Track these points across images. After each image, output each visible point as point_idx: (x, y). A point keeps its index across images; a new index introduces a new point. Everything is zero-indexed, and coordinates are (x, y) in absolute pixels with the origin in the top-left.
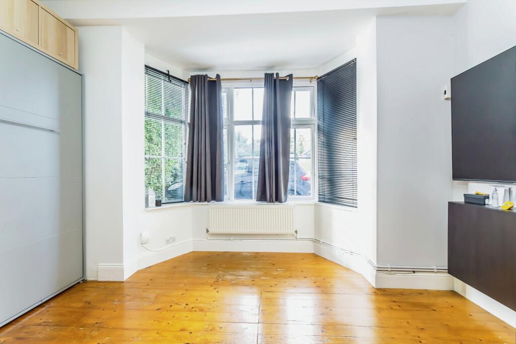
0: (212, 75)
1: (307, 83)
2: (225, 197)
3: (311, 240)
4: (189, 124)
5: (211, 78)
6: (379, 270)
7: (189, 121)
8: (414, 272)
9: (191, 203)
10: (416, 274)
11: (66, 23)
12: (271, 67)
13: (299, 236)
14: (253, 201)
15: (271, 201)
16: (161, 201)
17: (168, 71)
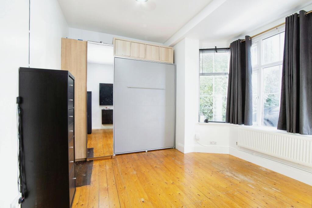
5: (243, 40)
14: (275, 129)
16: (208, 120)
17: (216, 47)
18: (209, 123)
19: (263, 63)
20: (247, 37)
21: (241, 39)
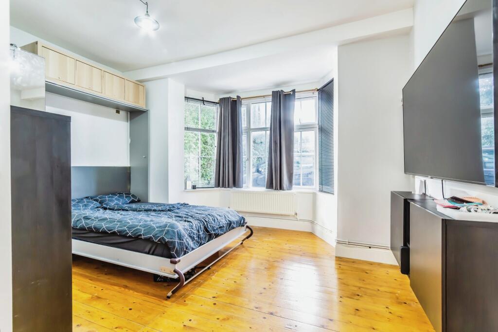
0: (234, 96)
1: (310, 94)
2: (244, 185)
3: (308, 221)
4: (218, 133)
5: (234, 99)
6: (339, 242)
7: (218, 131)
8: (370, 247)
9: (219, 188)
10: (371, 249)
11: (138, 83)
12: (278, 85)
13: (298, 217)
14: (264, 189)
15: (276, 189)
16: (195, 186)
17: (203, 98)
18: (197, 189)
19: (252, 127)
20: (238, 97)
21: (232, 97)
